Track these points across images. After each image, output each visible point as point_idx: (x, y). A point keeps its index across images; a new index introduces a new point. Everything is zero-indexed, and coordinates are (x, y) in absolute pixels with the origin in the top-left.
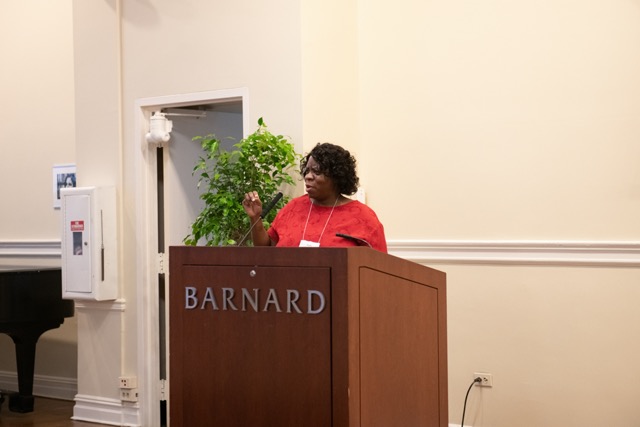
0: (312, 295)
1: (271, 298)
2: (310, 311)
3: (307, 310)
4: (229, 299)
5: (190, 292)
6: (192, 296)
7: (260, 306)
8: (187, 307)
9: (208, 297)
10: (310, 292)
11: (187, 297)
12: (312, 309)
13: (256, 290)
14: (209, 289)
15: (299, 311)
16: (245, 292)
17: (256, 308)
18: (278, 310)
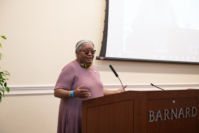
1: (181, 112)
4: (167, 115)
5: (152, 113)
6: (152, 116)
7: (178, 116)
8: (150, 121)
9: (159, 115)
10: (193, 108)
11: (150, 116)
12: (193, 115)
13: (176, 109)
14: (159, 111)
15: (190, 116)
16: (172, 111)
17: (176, 117)
18: (184, 117)
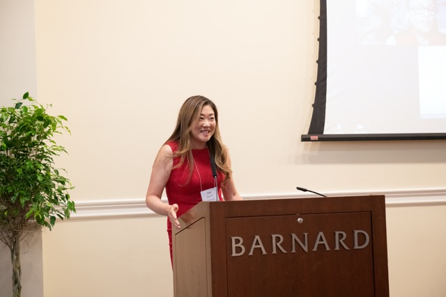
0: (358, 233)
1: (321, 239)
2: (356, 247)
3: (354, 246)
4: (278, 244)
5: (237, 242)
6: (239, 245)
7: (311, 246)
8: (234, 254)
9: (257, 243)
10: (356, 232)
11: (234, 246)
12: (359, 246)
13: (306, 234)
14: (257, 237)
15: (347, 248)
16: (294, 236)
17: (306, 249)
18: (328, 249)
